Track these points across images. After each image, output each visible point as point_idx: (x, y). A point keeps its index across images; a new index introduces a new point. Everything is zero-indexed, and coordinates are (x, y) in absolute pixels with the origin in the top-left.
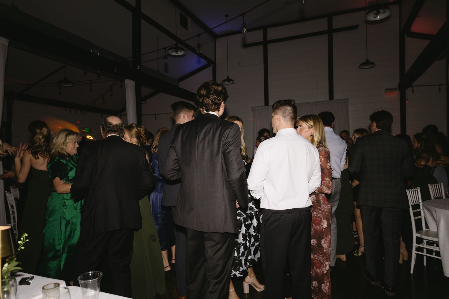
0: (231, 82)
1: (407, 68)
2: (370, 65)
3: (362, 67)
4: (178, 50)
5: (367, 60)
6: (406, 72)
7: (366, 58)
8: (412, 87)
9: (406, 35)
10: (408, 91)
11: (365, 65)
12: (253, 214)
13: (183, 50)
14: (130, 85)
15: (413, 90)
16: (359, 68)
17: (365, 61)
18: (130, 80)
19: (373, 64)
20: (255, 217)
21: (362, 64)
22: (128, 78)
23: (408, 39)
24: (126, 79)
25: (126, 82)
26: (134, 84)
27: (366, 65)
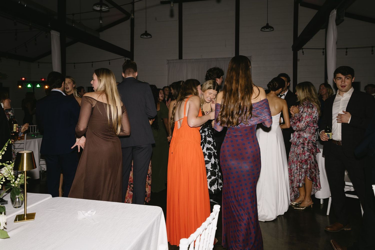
0: (149, 37)
1: (299, 33)
2: (270, 29)
3: (263, 30)
4: (103, 6)
5: (267, 24)
6: (298, 36)
7: (267, 23)
8: (302, 49)
9: (299, 4)
10: (300, 52)
11: (265, 29)
12: (212, 153)
13: (107, 6)
14: (55, 36)
15: (303, 52)
16: (261, 30)
17: (265, 25)
18: (56, 31)
19: (272, 28)
20: (213, 156)
21: (264, 28)
22: (53, 30)
23: (301, 8)
24: (52, 31)
25: (51, 33)
26: (59, 35)
27: (267, 29)
